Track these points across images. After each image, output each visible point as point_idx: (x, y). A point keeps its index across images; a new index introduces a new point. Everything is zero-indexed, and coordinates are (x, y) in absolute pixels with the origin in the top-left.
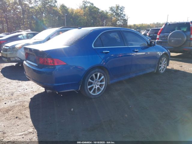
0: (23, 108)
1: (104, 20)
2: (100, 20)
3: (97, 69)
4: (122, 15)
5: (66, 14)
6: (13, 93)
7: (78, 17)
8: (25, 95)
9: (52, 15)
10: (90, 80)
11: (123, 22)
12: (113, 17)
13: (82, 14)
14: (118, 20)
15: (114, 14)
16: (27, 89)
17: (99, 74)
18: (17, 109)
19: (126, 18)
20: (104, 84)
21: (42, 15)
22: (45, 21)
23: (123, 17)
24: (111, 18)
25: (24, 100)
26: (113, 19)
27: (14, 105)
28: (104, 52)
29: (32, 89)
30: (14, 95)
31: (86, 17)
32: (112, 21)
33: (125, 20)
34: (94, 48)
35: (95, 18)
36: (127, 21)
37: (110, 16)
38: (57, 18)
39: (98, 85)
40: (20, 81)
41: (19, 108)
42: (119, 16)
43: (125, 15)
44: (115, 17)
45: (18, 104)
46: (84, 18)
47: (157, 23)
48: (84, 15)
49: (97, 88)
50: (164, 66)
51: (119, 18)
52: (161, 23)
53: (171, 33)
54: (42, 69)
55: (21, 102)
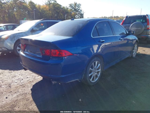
0: (27, 102)
1: (65, 14)
2: (62, 14)
3: (96, 58)
4: (79, 11)
5: (35, 9)
6: (10, 85)
7: (44, 12)
8: (23, 86)
9: (22, 10)
10: (90, 69)
11: (80, 16)
12: (72, 12)
13: (48, 10)
14: (77, 14)
15: (73, 9)
16: (22, 80)
17: (96, 63)
18: (21, 103)
19: (82, 13)
20: (100, 71)
21: (14, 9)
22: (17, 15)
23: (80, 12)
24: (71, 13)
25: (25, 93)
26: (72, 14)
27: (16, 99)
28: (101, 41)
29: (28, 79)
30: (12, 87)
31: (51, 12)
32: (71, 16)
33: (82, 14)
34: (93, 38)
35: (58, 13)
36: (83, 15)
37: (69, 11)
38: (27, 12)
39: (96, 73)
40: (12, 71)
41: (24, 103)
42: (77, 11)
43: (81, 10)
44: (74, 12)
45: (21, 97)
46: (49, 12)
47: (105, 17)
48: (49, 10)
49: (95, 75)
50: (135, 51)
51: (77, 13)
52: (107, 17)
53: (132, 24)
54: (48, 60)
55: (23, 95)
